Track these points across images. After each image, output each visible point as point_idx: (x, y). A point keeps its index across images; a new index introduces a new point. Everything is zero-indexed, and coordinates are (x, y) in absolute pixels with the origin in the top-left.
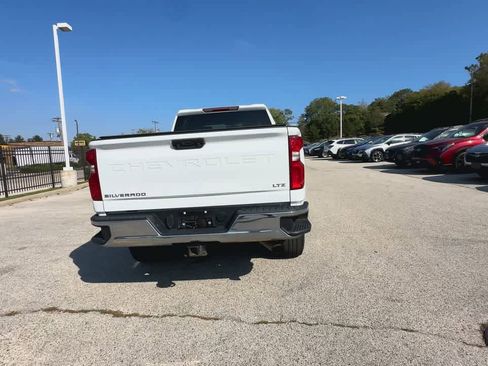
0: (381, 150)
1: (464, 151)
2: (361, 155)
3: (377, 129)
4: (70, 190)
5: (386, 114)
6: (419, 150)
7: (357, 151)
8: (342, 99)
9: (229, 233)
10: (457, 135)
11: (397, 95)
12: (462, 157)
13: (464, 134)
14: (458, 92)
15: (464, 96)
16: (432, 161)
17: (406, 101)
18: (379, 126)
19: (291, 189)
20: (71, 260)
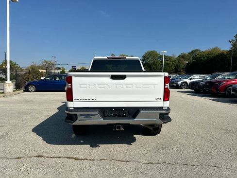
0: (186, 83)
1: (231, 86)
2: (175, 85)
3: (182, 70)
4: (10, 95)
5: (187, 62)
6: (208, 84)
7: (173, 83)
8: (164, 52)
9: (135, 120)
10: (227, 77)
11: (193, 52)
12: (230, 89)
13: (230, 77)
14: (225, 53)
15: (228, 56)
16: (215, 91)
17: (198, 56)
18: (183, 69)
19: (164, 101)
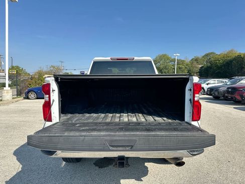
4: (8, 103)
5: (201, 66)
8: (177, 56)
17: (212, 59)
18: (196, 73)
19: (192, 121)
20: (15, 158)
